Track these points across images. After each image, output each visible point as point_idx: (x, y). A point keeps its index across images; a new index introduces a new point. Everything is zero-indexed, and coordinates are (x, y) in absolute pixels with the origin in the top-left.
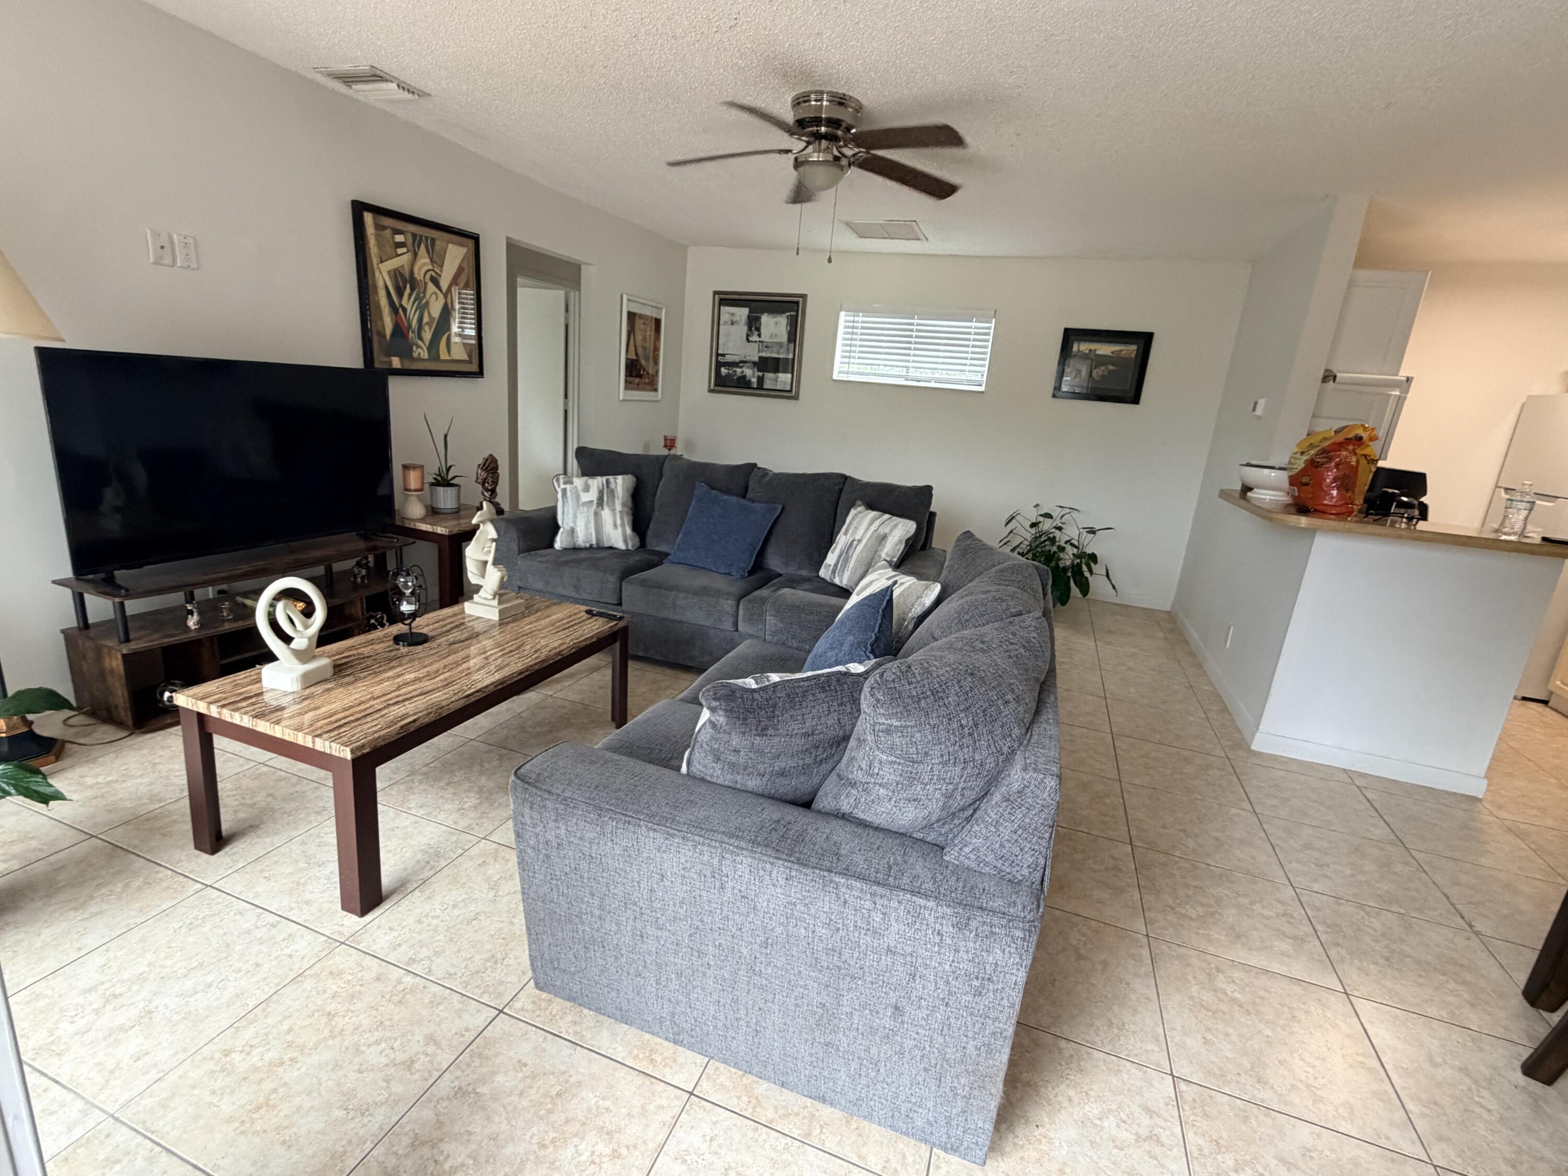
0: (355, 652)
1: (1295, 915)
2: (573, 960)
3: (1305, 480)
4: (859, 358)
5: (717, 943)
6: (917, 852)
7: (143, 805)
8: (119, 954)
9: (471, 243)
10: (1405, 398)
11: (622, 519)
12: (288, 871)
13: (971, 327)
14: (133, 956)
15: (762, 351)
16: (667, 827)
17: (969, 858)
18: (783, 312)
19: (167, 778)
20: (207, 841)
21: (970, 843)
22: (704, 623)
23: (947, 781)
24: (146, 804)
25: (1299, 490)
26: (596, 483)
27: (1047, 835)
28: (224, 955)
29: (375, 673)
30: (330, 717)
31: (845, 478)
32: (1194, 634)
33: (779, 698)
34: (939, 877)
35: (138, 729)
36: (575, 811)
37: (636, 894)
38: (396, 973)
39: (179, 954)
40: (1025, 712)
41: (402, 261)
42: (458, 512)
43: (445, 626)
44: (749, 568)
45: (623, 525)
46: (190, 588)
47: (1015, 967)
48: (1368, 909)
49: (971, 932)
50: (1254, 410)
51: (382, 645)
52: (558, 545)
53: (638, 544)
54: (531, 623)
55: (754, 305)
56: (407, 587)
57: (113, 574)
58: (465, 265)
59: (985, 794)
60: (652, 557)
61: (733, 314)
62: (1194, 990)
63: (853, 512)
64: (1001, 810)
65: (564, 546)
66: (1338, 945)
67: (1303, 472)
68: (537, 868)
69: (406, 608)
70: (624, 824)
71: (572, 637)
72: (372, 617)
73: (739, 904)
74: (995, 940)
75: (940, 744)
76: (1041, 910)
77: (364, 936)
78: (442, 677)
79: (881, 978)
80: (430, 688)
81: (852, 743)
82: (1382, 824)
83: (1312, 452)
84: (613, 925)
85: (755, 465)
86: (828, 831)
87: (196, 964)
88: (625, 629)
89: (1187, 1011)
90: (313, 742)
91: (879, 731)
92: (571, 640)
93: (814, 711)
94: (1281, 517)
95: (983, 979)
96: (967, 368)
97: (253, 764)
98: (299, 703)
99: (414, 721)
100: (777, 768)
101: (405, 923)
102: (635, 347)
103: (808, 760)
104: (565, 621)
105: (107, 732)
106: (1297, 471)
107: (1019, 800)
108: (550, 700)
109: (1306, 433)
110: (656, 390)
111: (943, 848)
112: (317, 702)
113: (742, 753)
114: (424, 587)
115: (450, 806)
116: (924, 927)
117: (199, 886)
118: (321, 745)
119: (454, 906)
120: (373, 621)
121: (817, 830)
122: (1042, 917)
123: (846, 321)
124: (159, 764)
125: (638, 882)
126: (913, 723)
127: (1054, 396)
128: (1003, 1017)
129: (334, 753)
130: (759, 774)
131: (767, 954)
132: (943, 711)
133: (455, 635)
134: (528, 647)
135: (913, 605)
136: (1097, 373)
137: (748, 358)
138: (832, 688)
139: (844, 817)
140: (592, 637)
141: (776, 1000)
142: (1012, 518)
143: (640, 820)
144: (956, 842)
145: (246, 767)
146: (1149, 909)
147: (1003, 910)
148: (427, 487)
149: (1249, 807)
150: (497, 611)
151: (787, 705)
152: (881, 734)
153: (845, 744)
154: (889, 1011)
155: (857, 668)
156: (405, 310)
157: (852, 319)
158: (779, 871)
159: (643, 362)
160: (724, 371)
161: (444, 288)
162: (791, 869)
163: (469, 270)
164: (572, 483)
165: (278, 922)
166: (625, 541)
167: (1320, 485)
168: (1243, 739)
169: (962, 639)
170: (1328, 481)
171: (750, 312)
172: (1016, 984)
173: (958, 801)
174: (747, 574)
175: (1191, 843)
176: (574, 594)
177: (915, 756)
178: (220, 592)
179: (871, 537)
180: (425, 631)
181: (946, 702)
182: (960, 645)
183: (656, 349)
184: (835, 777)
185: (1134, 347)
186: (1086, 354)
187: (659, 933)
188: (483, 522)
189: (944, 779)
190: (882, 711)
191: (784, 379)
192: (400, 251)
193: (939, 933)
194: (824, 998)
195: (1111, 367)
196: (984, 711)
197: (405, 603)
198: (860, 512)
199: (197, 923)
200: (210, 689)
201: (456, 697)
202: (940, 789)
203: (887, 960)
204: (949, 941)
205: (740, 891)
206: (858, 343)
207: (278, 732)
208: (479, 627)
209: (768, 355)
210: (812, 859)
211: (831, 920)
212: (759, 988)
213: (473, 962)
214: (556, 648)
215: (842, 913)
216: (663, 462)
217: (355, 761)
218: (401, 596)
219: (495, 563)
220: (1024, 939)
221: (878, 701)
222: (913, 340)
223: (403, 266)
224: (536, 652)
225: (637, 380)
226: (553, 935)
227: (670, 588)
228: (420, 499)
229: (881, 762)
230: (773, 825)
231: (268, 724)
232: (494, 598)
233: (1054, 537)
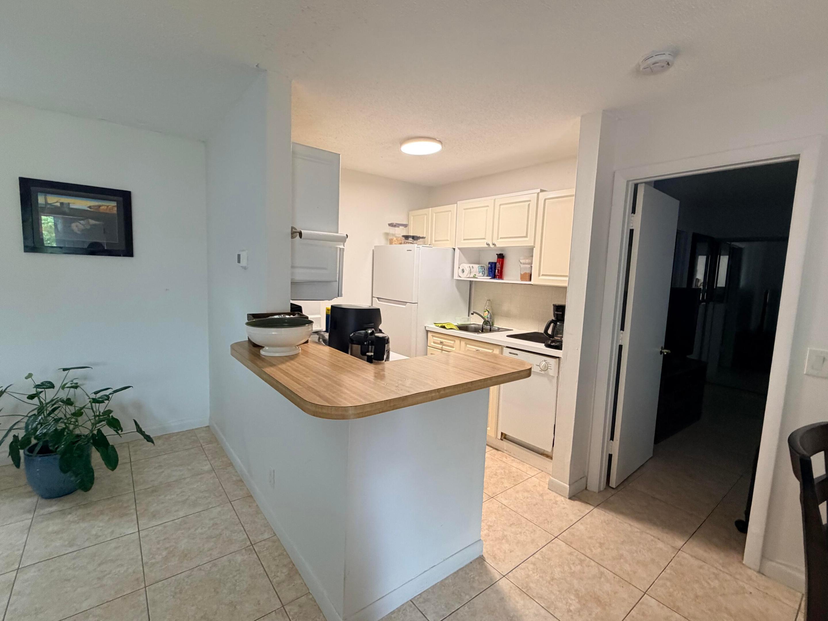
10: (344, 250)
50: (239, 261)
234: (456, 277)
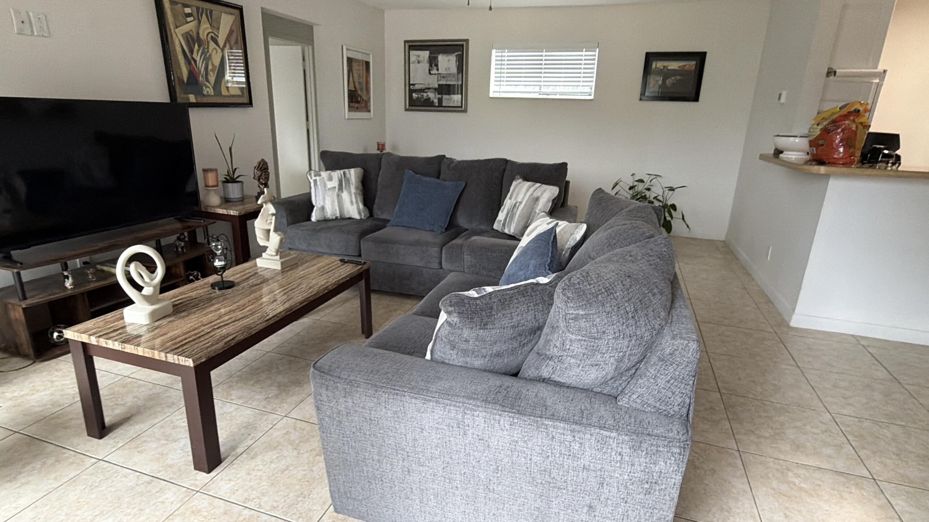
0: (185, 296)
1: (834, 431)
2: (361, 491)
3: (821, 142)
4: (507, 81)
5: (462, 472)
6: (599, 401)
7: (48, 408)
8: (44, 509)
9: (237, 12)
10: (882, 85)
11: (356, 198)
12: (154, 446)
13: (582, 56)
14: (55, 510)
15: (441, 80)
16: (424, 395)
17: (636, 402)
18: (454, 52)
19: (62, 390)
20: (96, 431)
21: (637, 392)
22: (419, 265)
23: (619, 350)
24: (50, 408)
25: (816, 150)
26: (337, 174)
27: (691, 382)
28: (117, 505)
29: (202, 308)
30: (175, 339)
31: (506, 161)
32: (743, 255)
33: (494, 303)
34: (617, 416)
35: (37, 359)
36: (358, 389)
37: (404, 443)
38: (237, 509)
39: (86, 506)
40: (667, 300)
41: (190, 26)
42: (242, 200)
43: (245, 275)
44: (446, 226)
45: (357, 202)
46: (64, 261)
47: (674, 473)
48: (880, 424)
49: (642, 451)
50: (779, 98)
51: (204, 290)
52: (314, 218)
53: (368, 215)
54: (303, 270)
55: (433, 48)
56: (218, 250)
57: (10, 253)
58: (234, 27)
59: (643, 358)
60: (377, 223)
61: (419, 56)
62: (775, 484)
63: (514, 183)
64: (658, 367)
65: (319, 218)
66: (864, 448)
67: (818, 138)
68: (333, 430)
69: (218, 263)
70: (393, 395)
71: (333, 277)
72: (191, 275)
73: (477, 444)
74: (660, 456)
75: (613, 325)
76: (690, 434)
77: (212, 486)
78: (248, 309)
79: (579, 487)
80: (241, 316)
81: (546, 330)
82: (882, 368)
83: (825, 123)
84: (388, 465)
85: (444, 156)
86: (536, 391)
87: (98, 512)
88: (368, 270)
89: (771, 498)
90: (166, 357)
91: (569, 319)
92: (333, 279)
93: (518, 310)
94: (806, 167)
95: (651, 482)
96: (581, 84)
97: (120, 377)
98: (152, 331)
99: (233, 339)
100: (494, 351)
101: (239, 476)
102: (354, 82)
103: (516, 345)
104: (326, 268)
105: (16, 362)
106: (815, 137)
107: (671, 360)
108: (318, 322)
109: (816, 113)
110: (369, 111)
111: (616, 398)
112: (164, 330)
113: (471, 342)
114: (229, 249)
115: (259, 397)
116: (609, 451)
117: (94, 460)
118: (172, 358)
119: (271, 462)
120: (191, 277)
121: (528, 390)
122: (691, 437)
123: (496, 56)
124: (56, 381)
125: (405, 435)
126: (594, 312)
127: (641, 99)
128: (665, 507)
129: (181, 363)
130: (483, 356)
131: (498, 477)
132: (614, 302)
133: (251, 281)
134: (304, 286)
135: (568, 240)
136: (669, 82)
137: (431, 86)
138: (529, 294)
139: (544, 380)
140: (347, 277)
141: (505, 508)
142: (616, 184)
143: (405, 392)
144: (627, 392)
145: (116, 380)
146: (737, 433)
147: (664, 435)
148: (220, 184)
149: (794, 363)
150: (279, 263)
151: (500, 308)
152: (571, 321)
153: (539, 332)
154: (586, 509)
155: (543, 280)
156: (195, 61)
157: (500, 54)
158: (505, 419)
159: (359, 92)
160: (415, 95)
161: (221, 45)
162: (513, 418)
163: (237, 33)
164: (320, 175)
165: (152, 481)
166: (359, 213)
167: (832, 145)
168: (783, 319)
169: (616, 255)
170: (837, 141)
171: (430, 53)
172: (674, 484)
173: (627, 363)
174: (444, 231)
175: (759, 389)
176: (328, 251)
177: (596, 335)
178: (85, 263)
179: (528, 199)
180: (231, 279)
181: (615, 296)
182: (615, 259)
183: (367, 83)
184: (535, 355)
185: (694, 63)
186: (662, 70)
187: (421, 468)
188: (266, 203)
189: (616, 349)
190: (572, 305)
191: (456, 98)
192: (189, 19)
193: (620, 454)
194: (538, 504)
195: (678, 77)
196: (640, 301)
197: (217, 260)
198: (519, 183)
199: (96, 484)
200: (89, 326)
201: (260, 321)
202: (614, 356)
203: (583, 475)
204: (627, 459)
205: (478, 436)
206: (506, 71)
207: (140, 351)
208: (267, 275)
209: (444, 83)
210: (529, 410)
211: (543, 451)
212: (492, 500)
213: (288, 498)
214: (323, 285)
215: (551, 445)
216: (381, 159)
217: (196, 367)
218: (214, 255)
219: (276, 230)
220: (680, 454)
221: (568, 298)
222: (543, 67)
223: (191, 30)
224: (310, 288)
225: (356, 105)
226: (346, 475)
227: (394, 242)
228: (216, 192)
229: (571, 341)
230: (498, 389)
231: (132, 346)
232: (277, 255)
233: (645, 195)
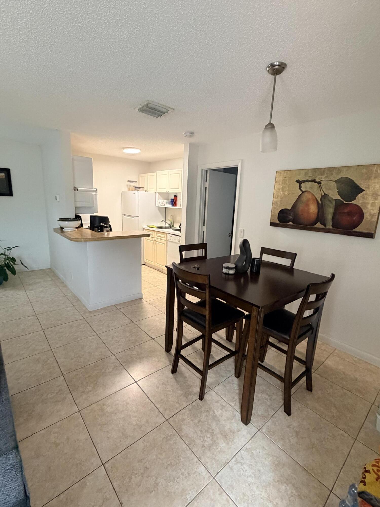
50: (56, 199)
149: (95, 334)
168: (86, 308)
185: (4, 174)
234: (157, 206)
